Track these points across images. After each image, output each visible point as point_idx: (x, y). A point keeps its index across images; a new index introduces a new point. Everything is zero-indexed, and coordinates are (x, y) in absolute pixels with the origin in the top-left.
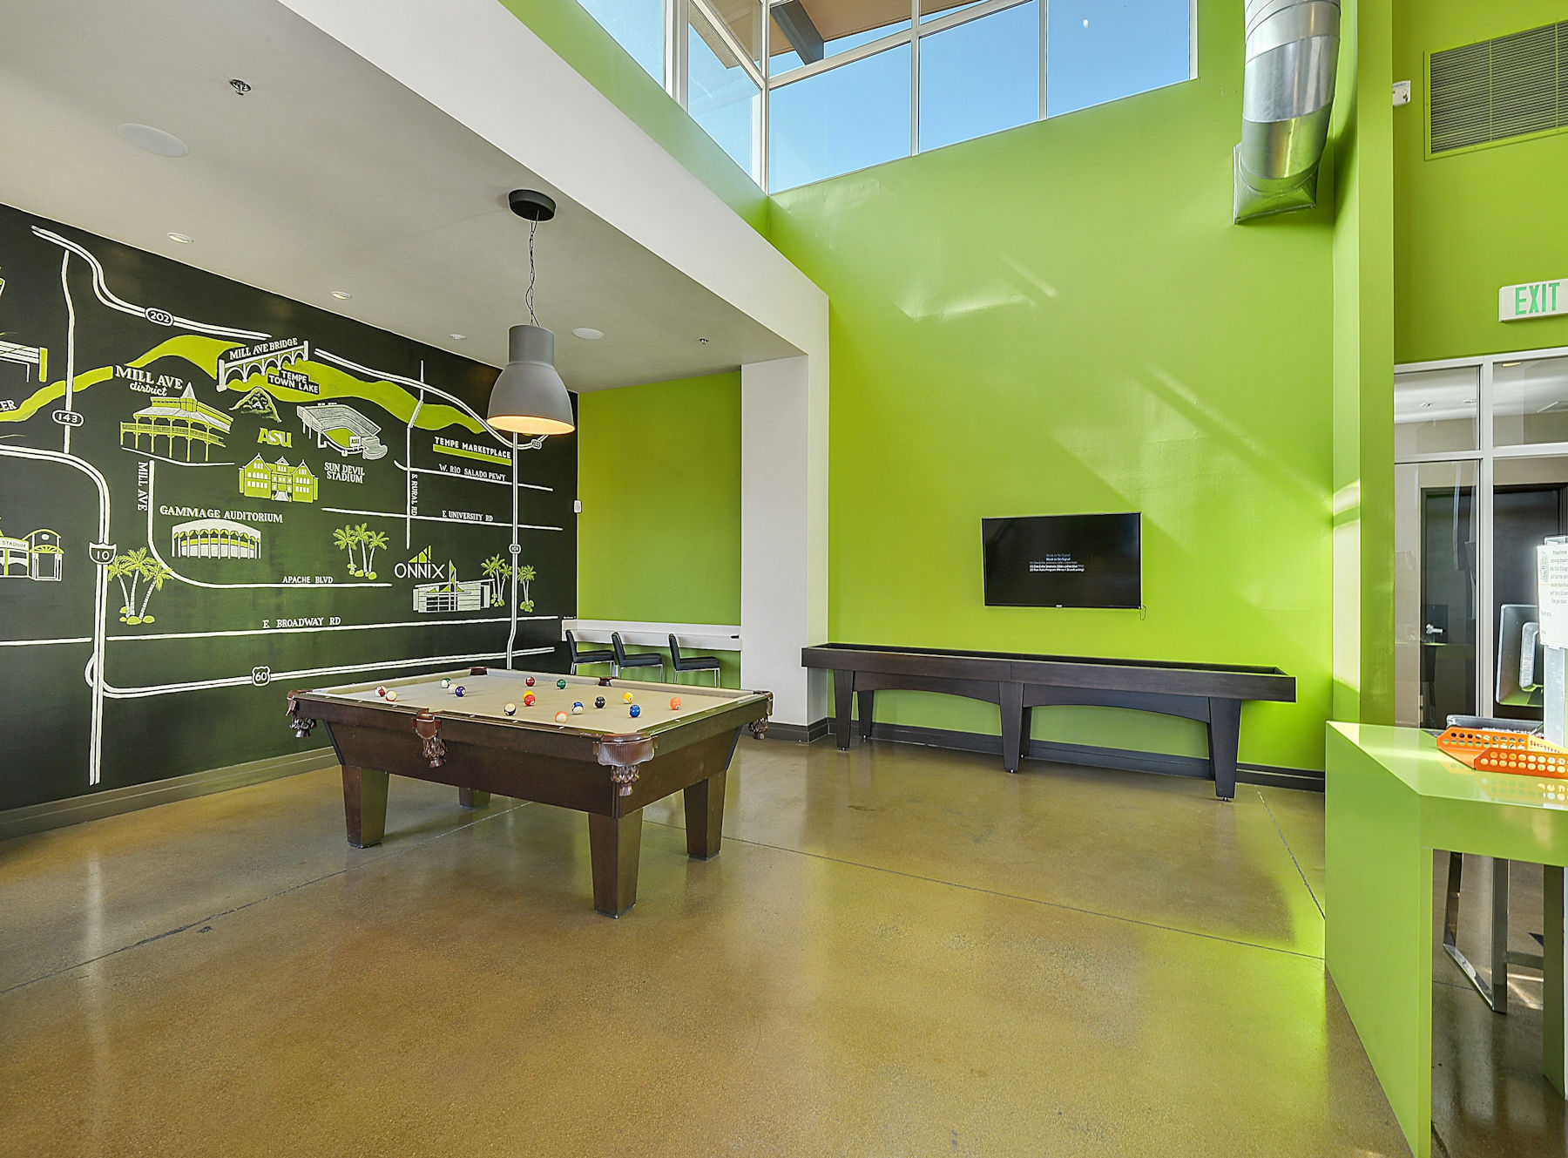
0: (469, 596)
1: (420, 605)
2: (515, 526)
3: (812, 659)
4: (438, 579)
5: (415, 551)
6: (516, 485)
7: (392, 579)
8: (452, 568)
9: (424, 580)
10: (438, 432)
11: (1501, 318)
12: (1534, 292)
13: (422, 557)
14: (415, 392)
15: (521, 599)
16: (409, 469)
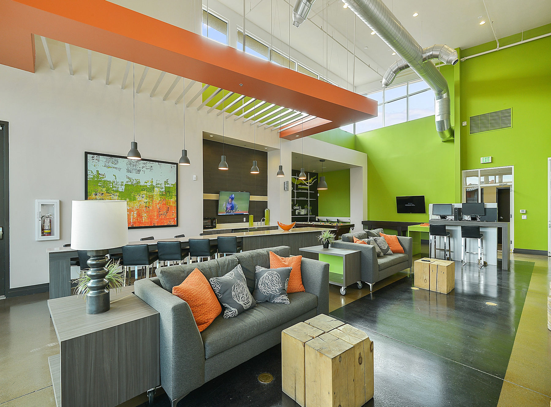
0: (303, 212)
1: (297, 214)
2: (309, 199)
3: (363, 223)
4: (299, 209)
5: (296, 205)
6: (309, 192)
7: (293, 209)
8: (301, 207)
9: (297, 209)
10: (298, 185)
11: (481, 163)
12: (485, 158)
13: (297, 206)
14: (296, 178)
15: (310, 213)
16: (295, 191)
